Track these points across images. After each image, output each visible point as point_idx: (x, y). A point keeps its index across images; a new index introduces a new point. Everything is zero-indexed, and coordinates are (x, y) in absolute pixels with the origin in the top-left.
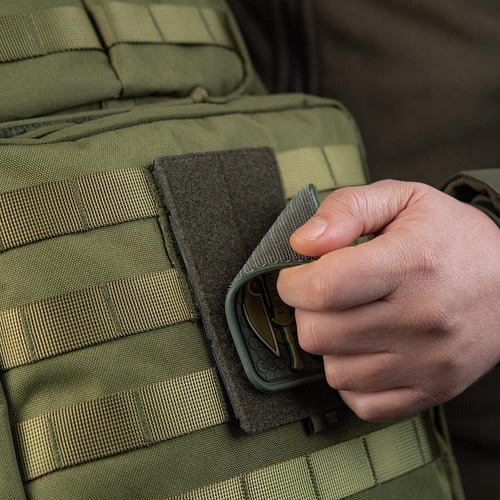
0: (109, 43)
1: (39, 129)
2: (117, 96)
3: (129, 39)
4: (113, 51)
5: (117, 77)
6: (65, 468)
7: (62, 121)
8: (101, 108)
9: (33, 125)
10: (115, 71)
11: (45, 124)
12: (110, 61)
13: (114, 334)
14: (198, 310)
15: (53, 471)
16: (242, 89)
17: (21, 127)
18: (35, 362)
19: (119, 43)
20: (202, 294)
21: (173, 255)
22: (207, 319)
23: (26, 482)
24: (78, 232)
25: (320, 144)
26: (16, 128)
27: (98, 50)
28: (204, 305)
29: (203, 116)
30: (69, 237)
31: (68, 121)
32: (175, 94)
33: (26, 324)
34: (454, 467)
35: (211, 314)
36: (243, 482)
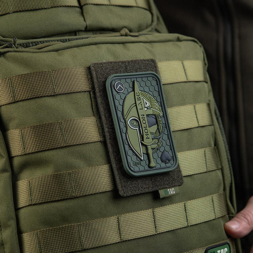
0: (82, 4)
1: (42, 44)
2: (84, 29)
3: (92, 3)
5: (85, 20)
6: (34, 205)
7: (55, 41)
8: (76, 35)
9: (40, 42)
10: (84, 18)
11: (46, 41)
13: (63, 145)
14: (104, 137)
15: (29, 205)
16: (149, 29)
17: (35, 42)
18: (25, 155)
20: (107, 129)
21: (95, 110)
22: (108, 141)
23: (17, 209)
24: (51, 96)
25: (182, 59)
26: (32, 43)
27: (77, 7)
28: (107, 134)
29: (123, 43)
30: (46, 98)
31: (58, 41)
32: (113, 30)
33: (23, 137)
35: (110, 139)
36: (118, 219)
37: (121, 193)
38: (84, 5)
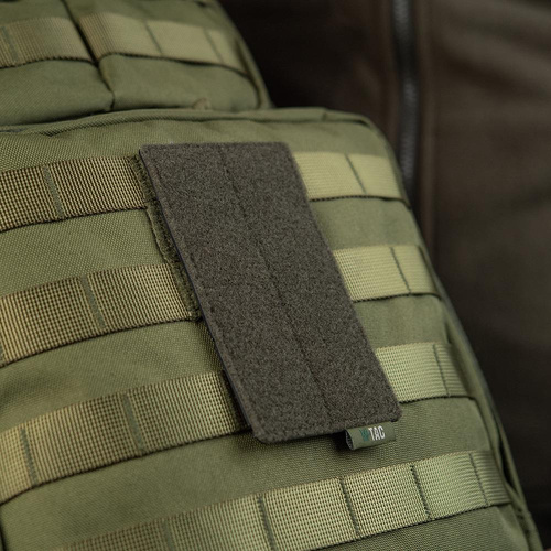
0: (98, 54)
2: (108, 109)
3: (122, 50)
4: (104, 63)
10: (106, 84)
12: (100, 74)
18: (4, 366)
19: (110, 54)
20: (201, 288)
21: (165, 249)
22: (209, 316)
24: (52, 221)
25: (344, 151)
34: (532, 526)
36: (260, 502)
37: (259, 433)
38: (104, 56)
